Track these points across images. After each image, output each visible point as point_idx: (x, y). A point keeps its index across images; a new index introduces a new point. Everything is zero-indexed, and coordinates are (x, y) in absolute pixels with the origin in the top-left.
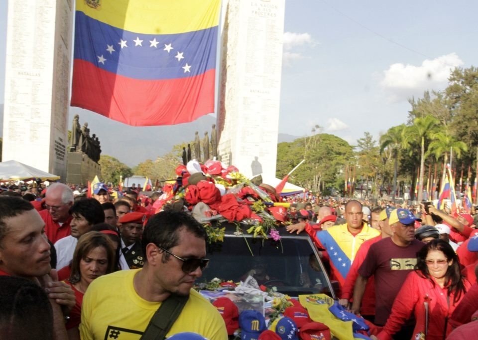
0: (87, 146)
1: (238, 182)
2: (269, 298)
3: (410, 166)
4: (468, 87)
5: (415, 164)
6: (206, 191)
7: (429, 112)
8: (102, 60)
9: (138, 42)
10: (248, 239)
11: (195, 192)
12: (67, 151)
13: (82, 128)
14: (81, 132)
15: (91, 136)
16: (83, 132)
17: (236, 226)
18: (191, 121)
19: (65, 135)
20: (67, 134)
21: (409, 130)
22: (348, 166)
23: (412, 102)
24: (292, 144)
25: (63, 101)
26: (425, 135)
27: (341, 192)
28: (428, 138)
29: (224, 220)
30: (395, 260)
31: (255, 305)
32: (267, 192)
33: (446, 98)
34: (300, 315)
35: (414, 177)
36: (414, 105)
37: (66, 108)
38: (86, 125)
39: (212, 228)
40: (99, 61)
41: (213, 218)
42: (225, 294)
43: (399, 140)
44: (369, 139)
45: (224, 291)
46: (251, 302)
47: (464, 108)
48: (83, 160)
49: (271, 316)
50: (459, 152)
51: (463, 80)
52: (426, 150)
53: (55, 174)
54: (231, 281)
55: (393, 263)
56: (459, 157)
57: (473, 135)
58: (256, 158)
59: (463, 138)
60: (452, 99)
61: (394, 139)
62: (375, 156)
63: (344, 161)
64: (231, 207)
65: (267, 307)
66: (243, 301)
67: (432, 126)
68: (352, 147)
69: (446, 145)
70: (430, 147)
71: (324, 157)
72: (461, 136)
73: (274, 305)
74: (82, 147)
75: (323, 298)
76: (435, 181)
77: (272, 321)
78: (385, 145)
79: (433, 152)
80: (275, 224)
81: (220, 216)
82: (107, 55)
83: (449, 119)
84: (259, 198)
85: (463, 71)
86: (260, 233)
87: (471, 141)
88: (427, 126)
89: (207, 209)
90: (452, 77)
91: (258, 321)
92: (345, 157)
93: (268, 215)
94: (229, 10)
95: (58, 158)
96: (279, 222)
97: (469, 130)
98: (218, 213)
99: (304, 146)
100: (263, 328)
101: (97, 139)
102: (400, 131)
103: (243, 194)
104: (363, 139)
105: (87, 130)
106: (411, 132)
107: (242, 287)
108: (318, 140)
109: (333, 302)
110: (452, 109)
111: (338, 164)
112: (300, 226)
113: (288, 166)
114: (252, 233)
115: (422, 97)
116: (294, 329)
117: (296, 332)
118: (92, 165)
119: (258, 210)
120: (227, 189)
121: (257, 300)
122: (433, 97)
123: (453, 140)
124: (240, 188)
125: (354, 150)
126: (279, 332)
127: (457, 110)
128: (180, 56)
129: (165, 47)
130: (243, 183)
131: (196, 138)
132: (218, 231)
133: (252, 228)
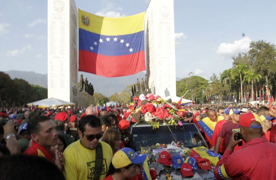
0: (87, 88)
1: (162, 102)
2: (182, 150)
3: (236, 87)
4: (259, 50)
5: (238, 86)
6: (149, 107)
7: (242, 62)
8: (92, 48)
9: (108, 39)
10: (169, 126)
11: (145, 108)
12: (78, 92)
13: (84, 80)
14: (84, 82)
15: (89, 84)
16: (85, 82)
17: (163, 121)
18: (135, 74)
19: (77, 84)
20: (78, 84)
21: (234, 71)
22: (207, 89)
23: (233, 58)
24: (180, 81)
25: (75, 69)
26: (241, 72)
27: (204, 101)
28: (243, 74)
29: (158, 119)
30: (234, 129)
31: (177, 153)
32: (174, 105)
33: (249, 55)
34: (197, 156)
35: (238, 91)
36: (234, 60)
37: (76, 72)
38: (87, 79)
39: (154, 122)
40: (91, 49)
41: (154, 118)
42: (164, 150)
43: (230, 76)
44: (215, 77)
45: (163, 148)
46: (175, 152)
47: (258, 59)
48: (86, 95)
49: (185, 157)
50: (258, 79)
51: (256, 47)
52: (243, 79)
53: (73, 102)
54: (164, 144)
55: (233, 131)
56: (258, 81)
57: (263, 71)
58: (167, 89)
59: (259, 72)
60: (252, 55)
61: (227, 75)
62: (219, 84)
63: (204, 87)
64: (160, 113)
65: (182, 153)
66: (172, 152)
67: (244, 68)
68: (207, 81)
69: (252, 76)
70: (245, 77)
71: (196, 86)
72: (258, 72)
73: (185, 153)
74: (85, 89)
75: (203, 148)
76: (248, 93)
77: (185, 159)
78: (223, 78)
79: (246, 80)
80: (180, 118)
81: (156, 117)
82: (94, 46)
83: (252, 65)
84: (172, 108)
85: (256, 43)
86: (174, 123)
87: (263, 74)
88: (242, 68)
89: (150, 115)
90: (251, 46)
91: (180, 160)
92: (205, 85)
93: (176, 115)
94: (148, 23)
95: (74, 95)
96: (181, 118)
97: (262, 69)
98: (155, 116)
99: (186, 82)
100: (182, 162)
101: (92, 85)
102: (230, 72)
103: (164, 107)
104: (212, 77)
105: (87, 82)
106: (235, 72)
107: (170, 147)
108: (192, 79)
109: (207, 149)
110: (252, 60)
111: (202, 89)
112: (190, 119)
113: (179, 91)
114: (171, 123)
115: (238, 56)
116: (195, 161)
117: (196, 163)
118: (90, 97)
119: (172, 113)
120: (158, 106)
121: (177, 151)
122: (243, 56)
123: (255, 74)
124: (163, 105)
125: (208, 82)
126: (189, 163)
127: (255, 60)
128: (128, 45)
129: (120, 41)
130: (164, 103)
131: (138, 82)
132: (157, 124)
133: (170, 121)
